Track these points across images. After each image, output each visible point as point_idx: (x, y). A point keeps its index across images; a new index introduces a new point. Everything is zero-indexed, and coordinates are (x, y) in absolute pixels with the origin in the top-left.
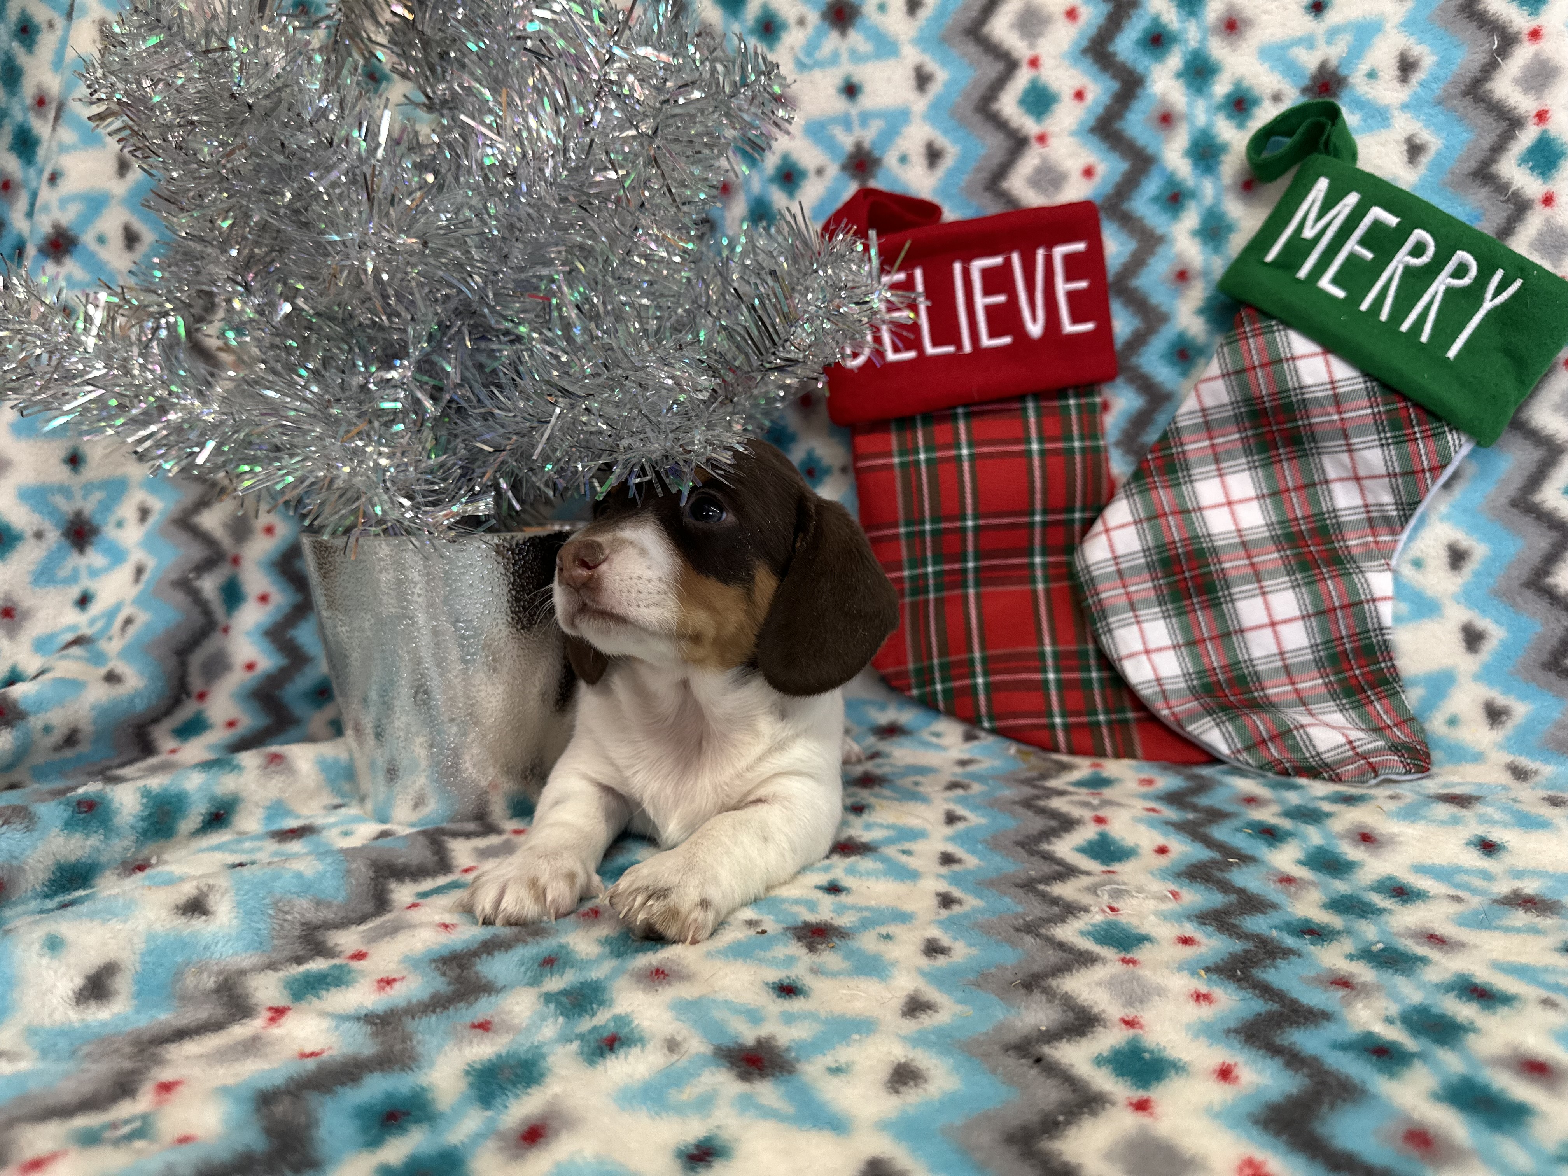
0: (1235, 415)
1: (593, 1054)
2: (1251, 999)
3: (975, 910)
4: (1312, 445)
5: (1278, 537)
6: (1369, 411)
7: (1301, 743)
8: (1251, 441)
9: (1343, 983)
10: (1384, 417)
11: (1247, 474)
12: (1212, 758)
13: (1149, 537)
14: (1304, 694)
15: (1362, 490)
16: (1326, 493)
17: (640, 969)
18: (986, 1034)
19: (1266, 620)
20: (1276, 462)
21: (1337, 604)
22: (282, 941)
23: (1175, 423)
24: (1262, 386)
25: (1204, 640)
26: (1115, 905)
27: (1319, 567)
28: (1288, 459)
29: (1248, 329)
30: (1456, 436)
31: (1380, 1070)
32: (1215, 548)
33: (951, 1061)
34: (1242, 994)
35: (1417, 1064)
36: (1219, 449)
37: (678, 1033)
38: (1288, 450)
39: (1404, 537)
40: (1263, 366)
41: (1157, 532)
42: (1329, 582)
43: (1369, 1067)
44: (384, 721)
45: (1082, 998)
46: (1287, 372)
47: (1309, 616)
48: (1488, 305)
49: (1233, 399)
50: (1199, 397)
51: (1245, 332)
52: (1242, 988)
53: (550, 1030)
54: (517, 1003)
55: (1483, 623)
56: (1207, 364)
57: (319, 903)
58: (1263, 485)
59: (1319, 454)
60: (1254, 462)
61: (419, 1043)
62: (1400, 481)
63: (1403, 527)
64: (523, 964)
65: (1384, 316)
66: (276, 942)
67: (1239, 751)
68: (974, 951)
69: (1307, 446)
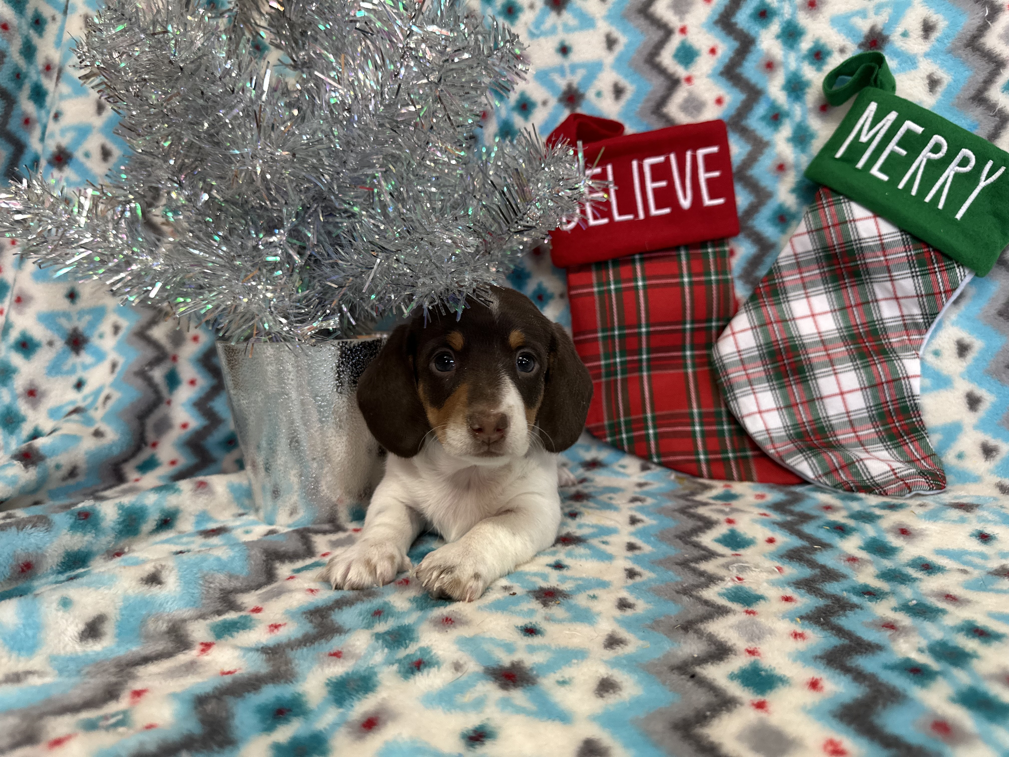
0: (816, 258)
1: (407, 672)
2: (830, 636)
3: (650, 580)
4: (867, 277)
5: (845, 337)
6: (905, 254)
7: (861, 471)
8: (827, 274)
9: (890, 626)
10: (914, 258)
11: (824, 296)
12: (802, 481)
13: (761, 338)
14: (862, 439)
15: (900, 306)
16: (876, 308)
17: (436, 618)
18: (659, 659)
19: (837, 391)
20: (843, 288)
21: (884, 380)
22: (208, 601)
23: (778, 263)
24: (834, 239)
25: (797, 404)
26: (741, 576)
27: (872, 356)
28: (851, 286)
29: (824, 202)
30: (962, 270)
31: (916, 683)
32: (804, 344)
33: (636, 677)
34: (824, 633)
35: (940, 679)
36: (806, 280)
37: (461, 659)
38: (851, 280)
39: (927, 336)
40: (834, 225)
41: (766, 334)
42: (879, 366)
43: (908, 680)
44: (271, 460)
45: (720, 636)
46: (850, 229)
47: (866, 388)
48: (982, 184)
49: (815, 248)
50: (792, 246)
51: (822, 204)
52: (824, 630)
53: (379, 657)
54: (358, 640)
55: (980, 392)
56: (798, 224)
57: (231, 576)
58: (835, 303)
59: (871, 282)
60: (829, 288)
61: (296, 665)
62: (925, 300)
63: (927, 329)
64: (361, 615)
65: (914, 192)
66: (204, 601)
67: (820, 476)
68: (650, 607)
69: (863, 278)
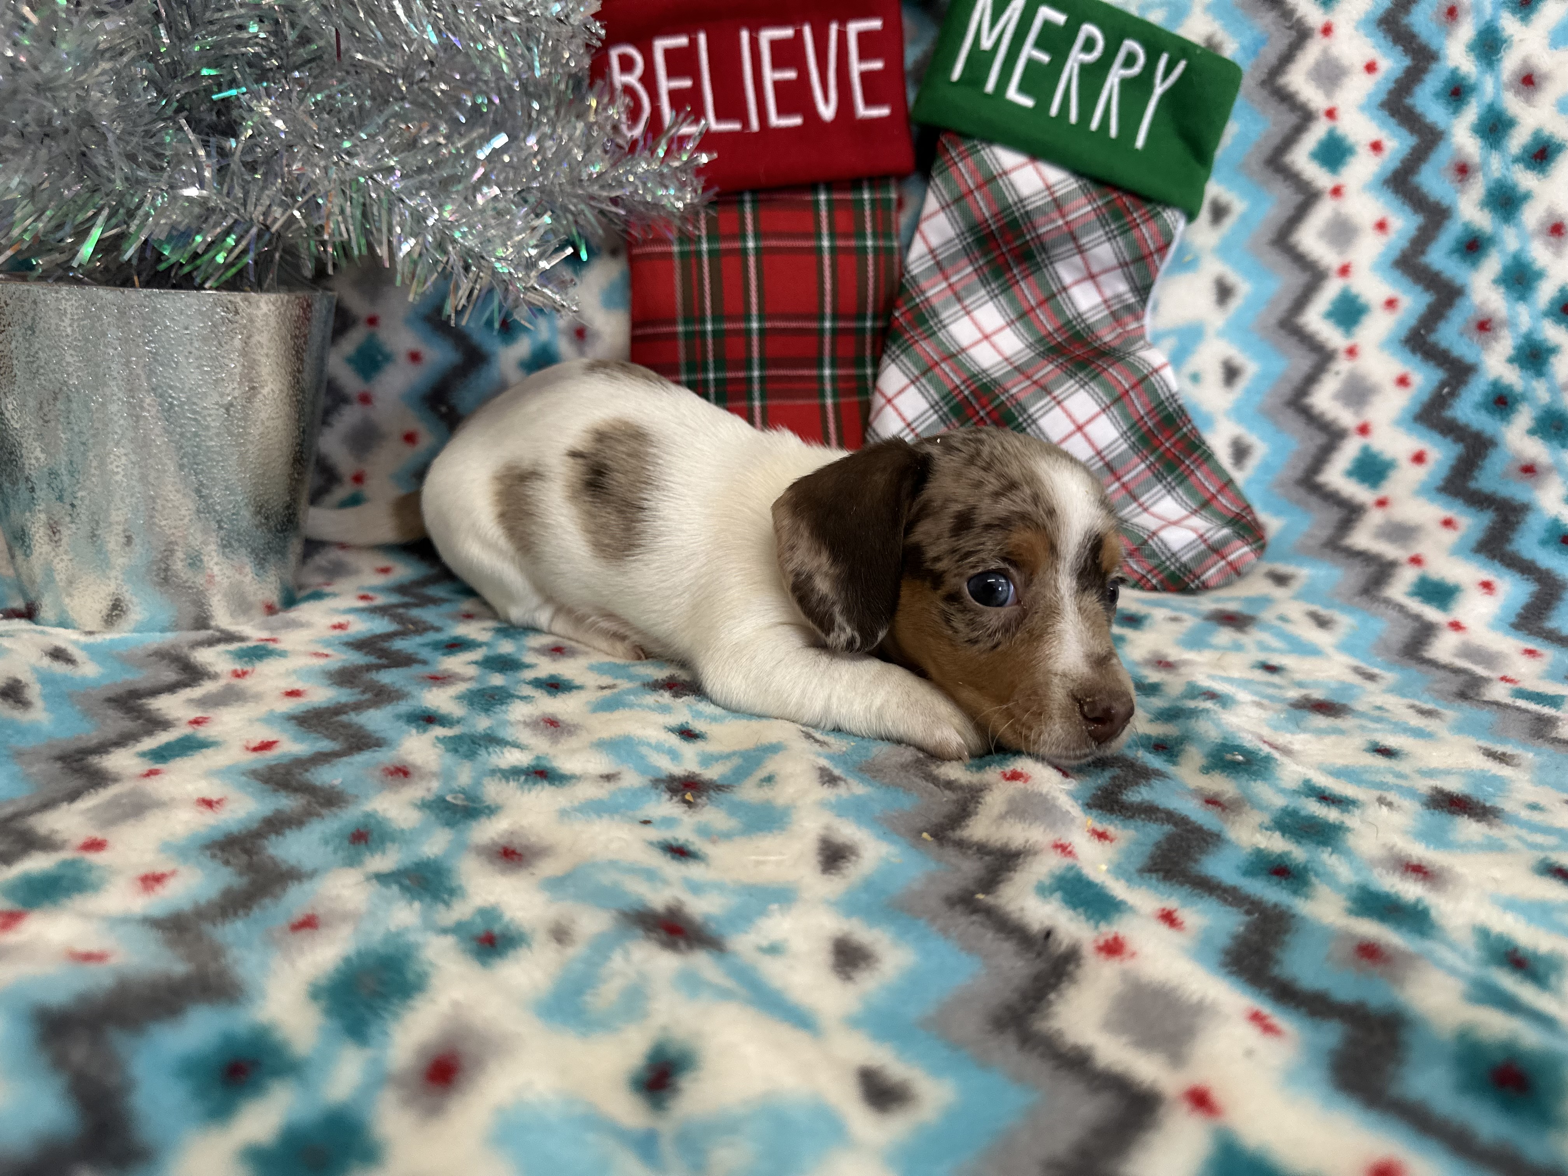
0: (964, 247)
4: (1044, 256)
5: (1041, 353)
6: (1089, 208)
7: (1157, 550)
8: (985, 270)
10: (1103, 210)
11: (990, 304)
15: (1098, 286)
16: (1067, 300)
20: (1013, 284)
21: (1127, 386)
23: (909, 272)
24: (984, 210)
27: (1094, 363)
28: (1024, 278)
29: (953, 154)
30: (1170, 213)
32: (995, 380)
36: (958, 287)
38: (1021, 268)
39: (1147, 319)
40: (979, 187)
41: (937, 384)
42: (1111, 370)
46: (1004, 188)
47: (1110, 409)
48: (1159, 89)
49: (958, 231)
50: (925, 239)
51: (952, 158)
56: (925, 199)
58: (1009, 311)
59: (1051, 263)
60: (993, 290)
62: (1132, 269)
63: (1144, 311)
65: (1073, 118)
69: (1039, 259)
